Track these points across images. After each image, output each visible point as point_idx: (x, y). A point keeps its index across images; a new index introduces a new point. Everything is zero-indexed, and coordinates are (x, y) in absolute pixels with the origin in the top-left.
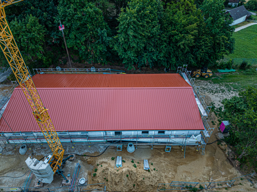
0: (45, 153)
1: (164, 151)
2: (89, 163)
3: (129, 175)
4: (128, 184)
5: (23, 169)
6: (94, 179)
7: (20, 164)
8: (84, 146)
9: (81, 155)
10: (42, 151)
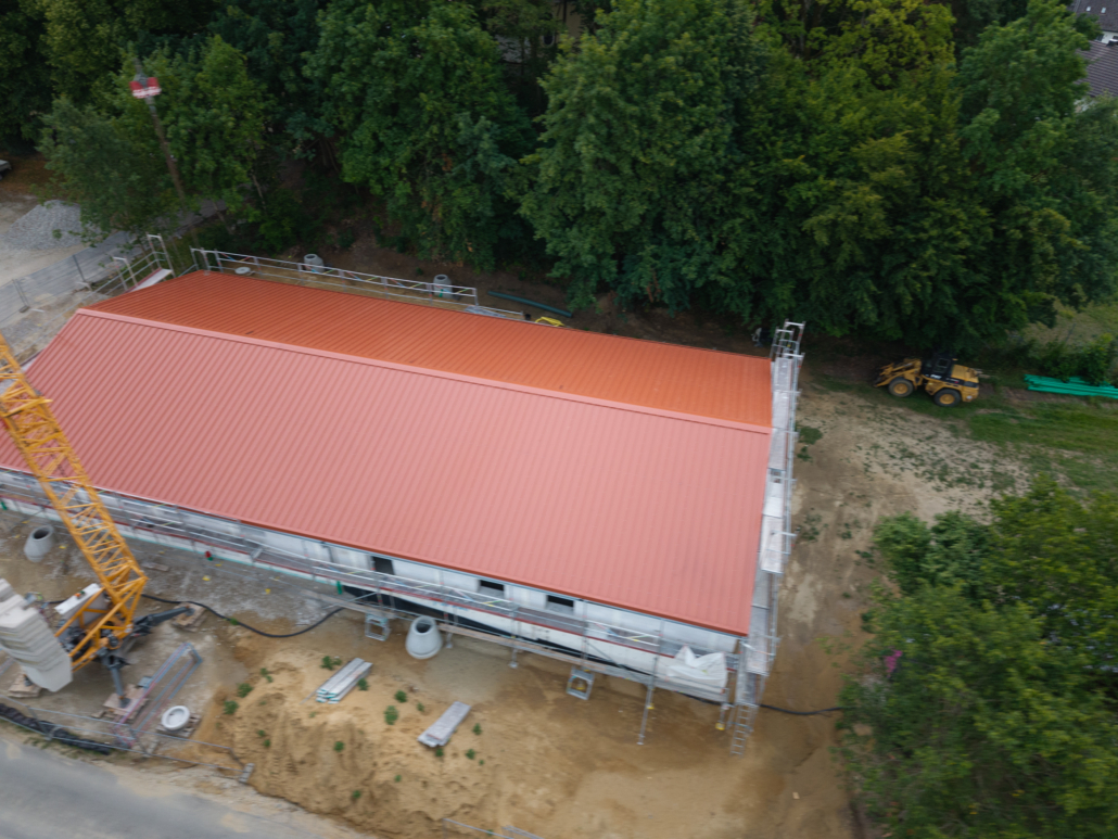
1: (564, 687)
2: (239, 656)
3: (348, 745)
4: (334, 781)
6: (224, 724)
8: (250, 582)
9: (222, 617)
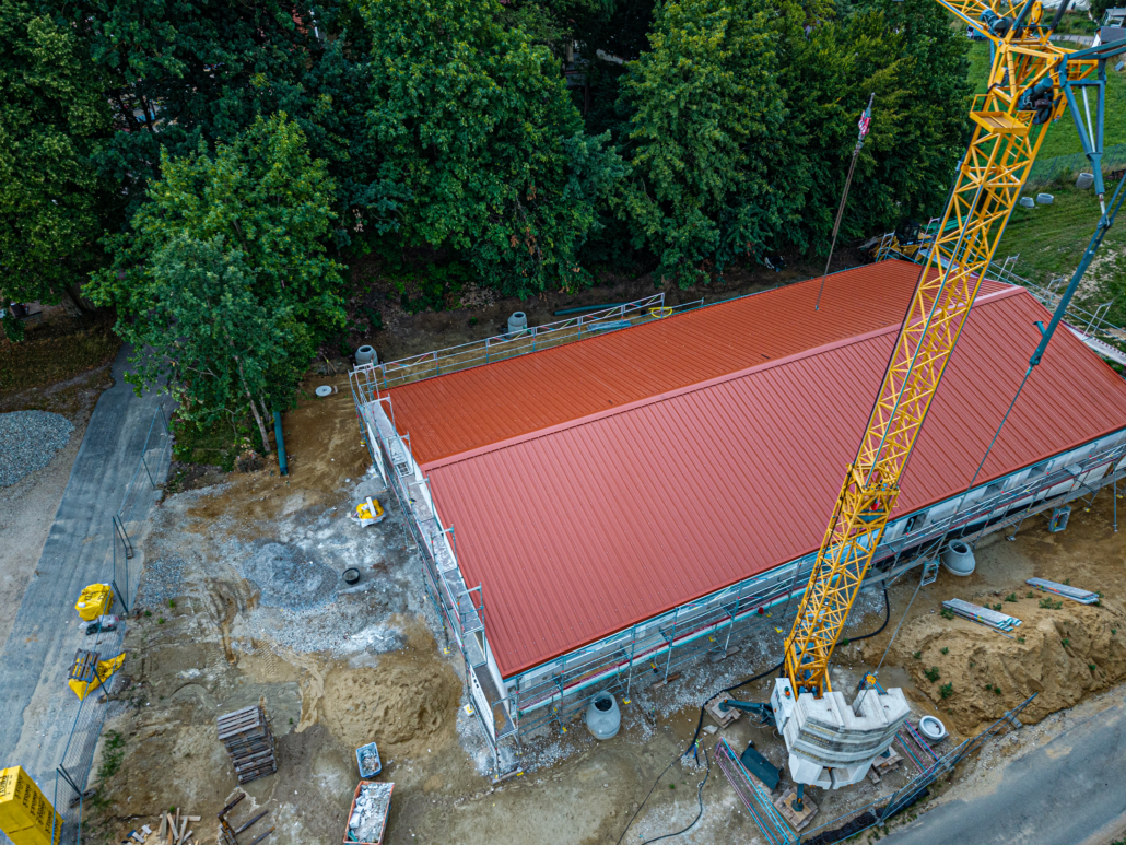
0: (693, 694)
2: (876, 663)
4: (1075, 671)
5: (672, 787)
6: (951, 706)
7: (642, 775)
10: (673, 690)
